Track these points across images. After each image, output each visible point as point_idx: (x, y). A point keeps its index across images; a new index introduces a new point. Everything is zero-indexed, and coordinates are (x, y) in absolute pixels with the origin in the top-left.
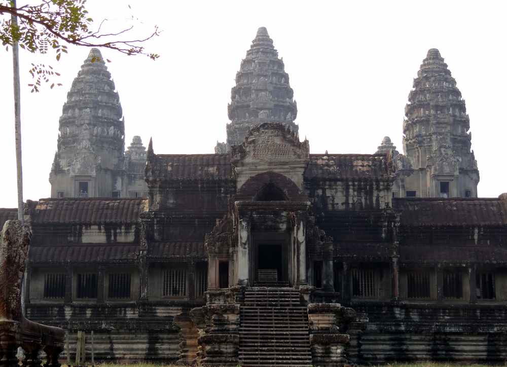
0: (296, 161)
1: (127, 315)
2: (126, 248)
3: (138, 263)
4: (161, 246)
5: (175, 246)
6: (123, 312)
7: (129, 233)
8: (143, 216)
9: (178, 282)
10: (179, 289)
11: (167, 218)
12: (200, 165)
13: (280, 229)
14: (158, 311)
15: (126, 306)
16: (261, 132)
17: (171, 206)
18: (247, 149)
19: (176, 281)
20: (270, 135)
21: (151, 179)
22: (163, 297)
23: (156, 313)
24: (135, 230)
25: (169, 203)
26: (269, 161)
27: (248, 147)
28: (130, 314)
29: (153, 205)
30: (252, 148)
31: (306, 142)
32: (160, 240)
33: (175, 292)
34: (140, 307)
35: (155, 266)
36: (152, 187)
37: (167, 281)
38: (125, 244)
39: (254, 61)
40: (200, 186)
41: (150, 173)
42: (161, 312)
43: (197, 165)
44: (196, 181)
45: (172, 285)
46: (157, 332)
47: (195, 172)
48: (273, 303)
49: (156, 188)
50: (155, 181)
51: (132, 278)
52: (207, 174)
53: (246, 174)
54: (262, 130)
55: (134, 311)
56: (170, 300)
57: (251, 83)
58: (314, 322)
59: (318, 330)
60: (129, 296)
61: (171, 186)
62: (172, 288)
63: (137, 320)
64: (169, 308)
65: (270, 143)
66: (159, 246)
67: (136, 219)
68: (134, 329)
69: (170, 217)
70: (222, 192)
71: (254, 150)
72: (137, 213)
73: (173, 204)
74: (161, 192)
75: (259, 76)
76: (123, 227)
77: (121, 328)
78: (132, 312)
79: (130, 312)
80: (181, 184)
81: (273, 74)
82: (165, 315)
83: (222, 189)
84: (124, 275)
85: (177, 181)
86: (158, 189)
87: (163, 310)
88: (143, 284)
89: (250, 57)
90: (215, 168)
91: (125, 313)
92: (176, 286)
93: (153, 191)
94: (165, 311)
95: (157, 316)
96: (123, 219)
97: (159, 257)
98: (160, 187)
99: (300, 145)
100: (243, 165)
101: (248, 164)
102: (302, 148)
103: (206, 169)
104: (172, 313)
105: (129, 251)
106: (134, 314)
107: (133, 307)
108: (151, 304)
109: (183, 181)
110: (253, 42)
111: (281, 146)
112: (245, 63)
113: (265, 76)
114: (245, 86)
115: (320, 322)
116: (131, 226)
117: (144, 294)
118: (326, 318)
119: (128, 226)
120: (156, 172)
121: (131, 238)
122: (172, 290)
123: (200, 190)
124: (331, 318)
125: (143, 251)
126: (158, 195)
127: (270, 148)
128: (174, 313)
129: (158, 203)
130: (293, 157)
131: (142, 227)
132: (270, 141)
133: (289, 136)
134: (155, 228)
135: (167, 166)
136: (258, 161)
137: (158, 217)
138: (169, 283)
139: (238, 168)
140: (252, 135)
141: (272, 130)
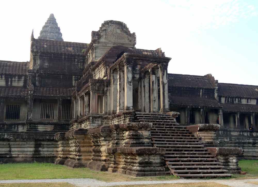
0: (129, 44)
1: (19, 130)
2: (19, 89)
3: (27, 98)
4: (42, 89)
5: (50, 90)
6: (16, 128)
7: (20, 81)
8: (30, 71)
9: (49, 111)
10: (50, 115)
11: (44, 74)
12: (63, 46)
13: (135, 77)
14: (39, 128)
15: (18, 124)
16: (109, 25)
17: (46, 67)
18: (102, 34)
19: (48, 110)
20: (115, 27)
21: (35, 50)
22: (40, 119)
23: (37, 129)
24: (24, 80)
25: (45, 65)
26: (114, 42)
27: (102, 33)
28: (21, 129)
29: (35, 66)
30: (104, 34)
31: (134, 34)
32: (39, 86)
33: (48, 116)
34: (28, 125)
35: (37, 101)
36: (36, 55)
37: (43, 110)
38: (17, 87)
39: (49, 26)
40: (63, 57)
41: (35, 47)
42: (41, 128)
43: (61, 46)
44: (61, 54)
45: (46, 113)
46: (41, 140)
47: (61, 49)
48: (161, 123)
49: (38, 56)
50: (37, 52)
51: (21, 107)
52: (68, 51)
53: (100, 48)
54: (110, 24)
55: (24, 127)
56: (47, 121)
57: (47, 35)
58: (203, 137)
59: (206, 144)
60: (19, 119)
61: (46, 55)
62: (46, 114)
63: (26, 133)
64: (46, 126)
65: (114, 32)
66: (40, 89)
67: (26, 73)
68: (26, 139)
69: (46, 73)
70: (76, 61)
71: (105, 35)
72: (25, 70)
73: (47, 66)
74: (40, 59)
75: (51, 32)
76: (17, 77)
77: (17, 138)
78: (22, 128)
79: (21, 128)
80: (52, 55)
81: (56, 32)
82: (43, 130)
83: (76, 60)
84: (16, 106)
85: (51, 53)
86: (38, 57)
87: (42, 127)
88: (30, 111)
89: (47, 25)
90: (72, 48)
91: (18, 129)
92: (48, 113)
93: (36, 57)
94: (43, 128)
95: (38, 131)
96: (17, 73)
97: (41, 95)
98: (40, 56)
99: (131, 35)
100: (99, 43)
101: (102, 42)
102: (132, 36)
103: (66, 48)
104: (47, 129)
105: (21, 91)
106: (23, 129)
107: (23, 125)
108: (35, 124)
109: (54, 54)
110: (48, 19)
111: (120, 35)
112: (45, 27)
113: (53, 33)
114: (44, 36)
115: (206, 138)
116: (22, 77)
117: (30, 117)
118: (210, 135)
119: (20, 77)
120: (38, 47)
121: (21, 84)
122: (45, 115)
123: (63, 59)
124: (213, 135)
125: (31, 91)
126: (39, 60)
127: (114, 34)
128: (49, 129)
129: (38, 65)
130: (127, 41)
131: (29, 77)
132: (115, 31)
133: (125, 29)
134: (37, 79)
135: (44, 44)
136: (108, 41)
137: (39, 73)
138: (44, 111)
139: (96, 45)
140: (104, 26)
141: (116, 25)
